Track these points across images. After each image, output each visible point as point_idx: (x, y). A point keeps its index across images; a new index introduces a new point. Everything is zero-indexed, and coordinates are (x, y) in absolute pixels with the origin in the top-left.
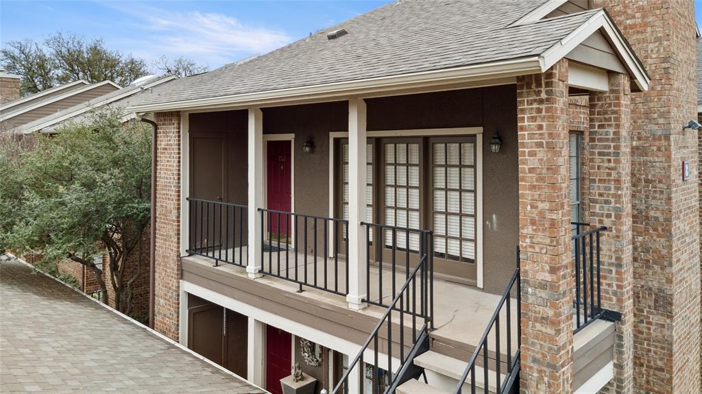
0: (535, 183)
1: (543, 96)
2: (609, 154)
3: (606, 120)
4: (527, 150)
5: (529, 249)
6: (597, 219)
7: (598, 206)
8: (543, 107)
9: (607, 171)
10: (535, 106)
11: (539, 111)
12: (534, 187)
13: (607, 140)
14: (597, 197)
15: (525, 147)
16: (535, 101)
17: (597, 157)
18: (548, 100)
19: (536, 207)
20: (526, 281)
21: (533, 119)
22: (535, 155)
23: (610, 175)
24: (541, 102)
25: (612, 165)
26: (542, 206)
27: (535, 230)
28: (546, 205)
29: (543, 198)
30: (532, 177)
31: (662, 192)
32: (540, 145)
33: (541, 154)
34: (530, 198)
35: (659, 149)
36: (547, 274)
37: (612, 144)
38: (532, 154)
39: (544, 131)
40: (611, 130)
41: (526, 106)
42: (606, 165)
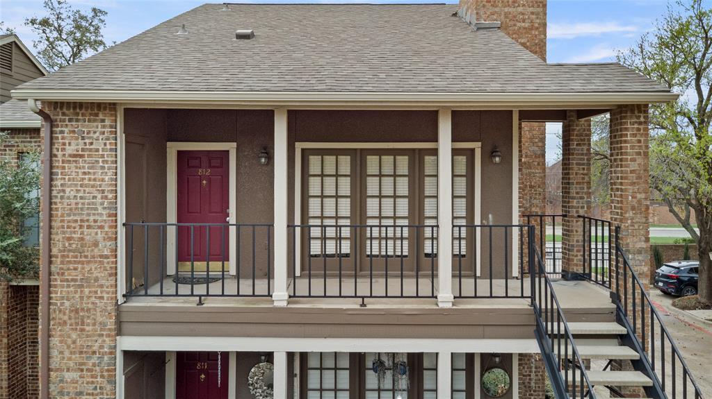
0: (635, 181)
1: (642, 119)
2: (583, 164)
3: (582, 140)
4: (629, 157)
5: (630, 228)
6: (575, 210)
7: (575, 201)
8: (641, 127)
9: (582, 176)
10: (636, 126)
11: (639, 130)
12: (634, 183)
13: (582, 154)
14: (575, 195)
15: (627, 155)
16: (636, 122)
17: (575, 166)
18: (645, 122)
19: (636, 197)
20: (628, 251)
21: (635, 135)
22: (635, 161)
23: (583, 179)
24: (640, 123)
25: (585, 172)
26: (641, 196)
27: (634, 214)
28: (643, 196)
29: (640, 191)
30: (633, 177)
31: (540, 194)
32: (639, 154)
33: (640, 160)
34: (631, 191)
35: (538, 164)
36: (643, 243)
37: (586, 157)
38: (633, 160)
39: (642, 144)
40: (585, 148)
41: (629, 126)
42: (581, 172)
